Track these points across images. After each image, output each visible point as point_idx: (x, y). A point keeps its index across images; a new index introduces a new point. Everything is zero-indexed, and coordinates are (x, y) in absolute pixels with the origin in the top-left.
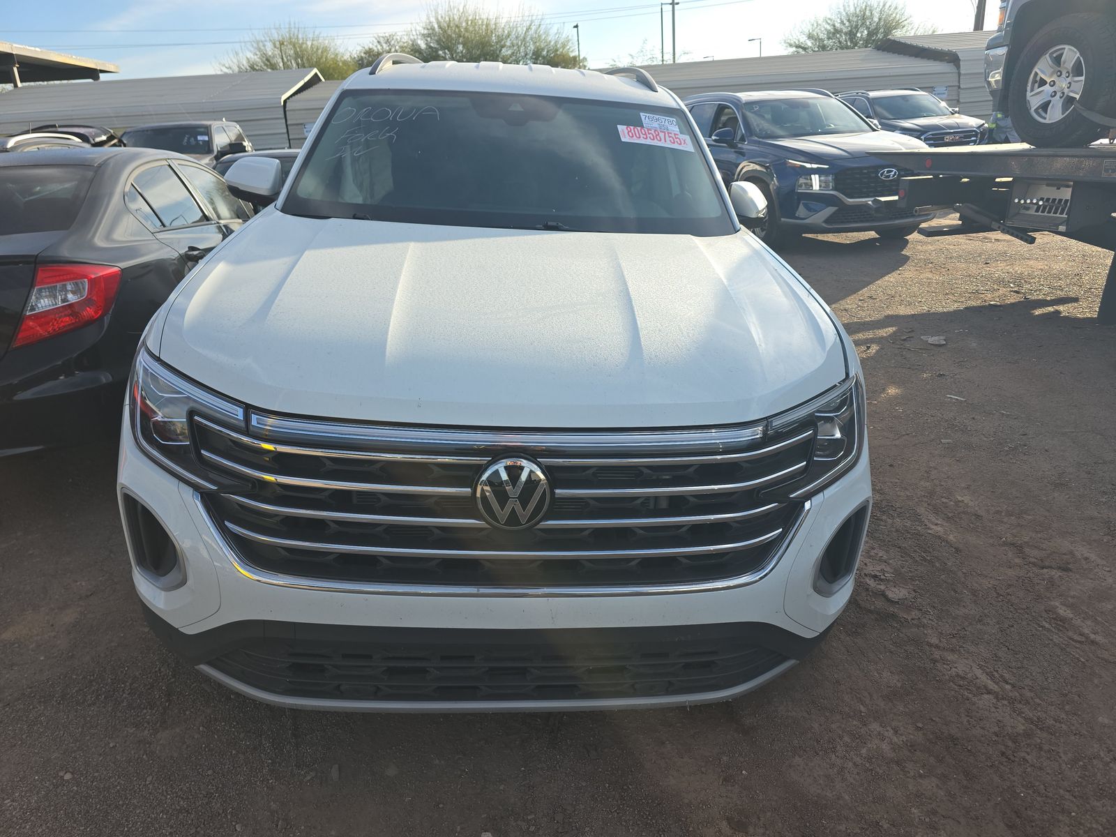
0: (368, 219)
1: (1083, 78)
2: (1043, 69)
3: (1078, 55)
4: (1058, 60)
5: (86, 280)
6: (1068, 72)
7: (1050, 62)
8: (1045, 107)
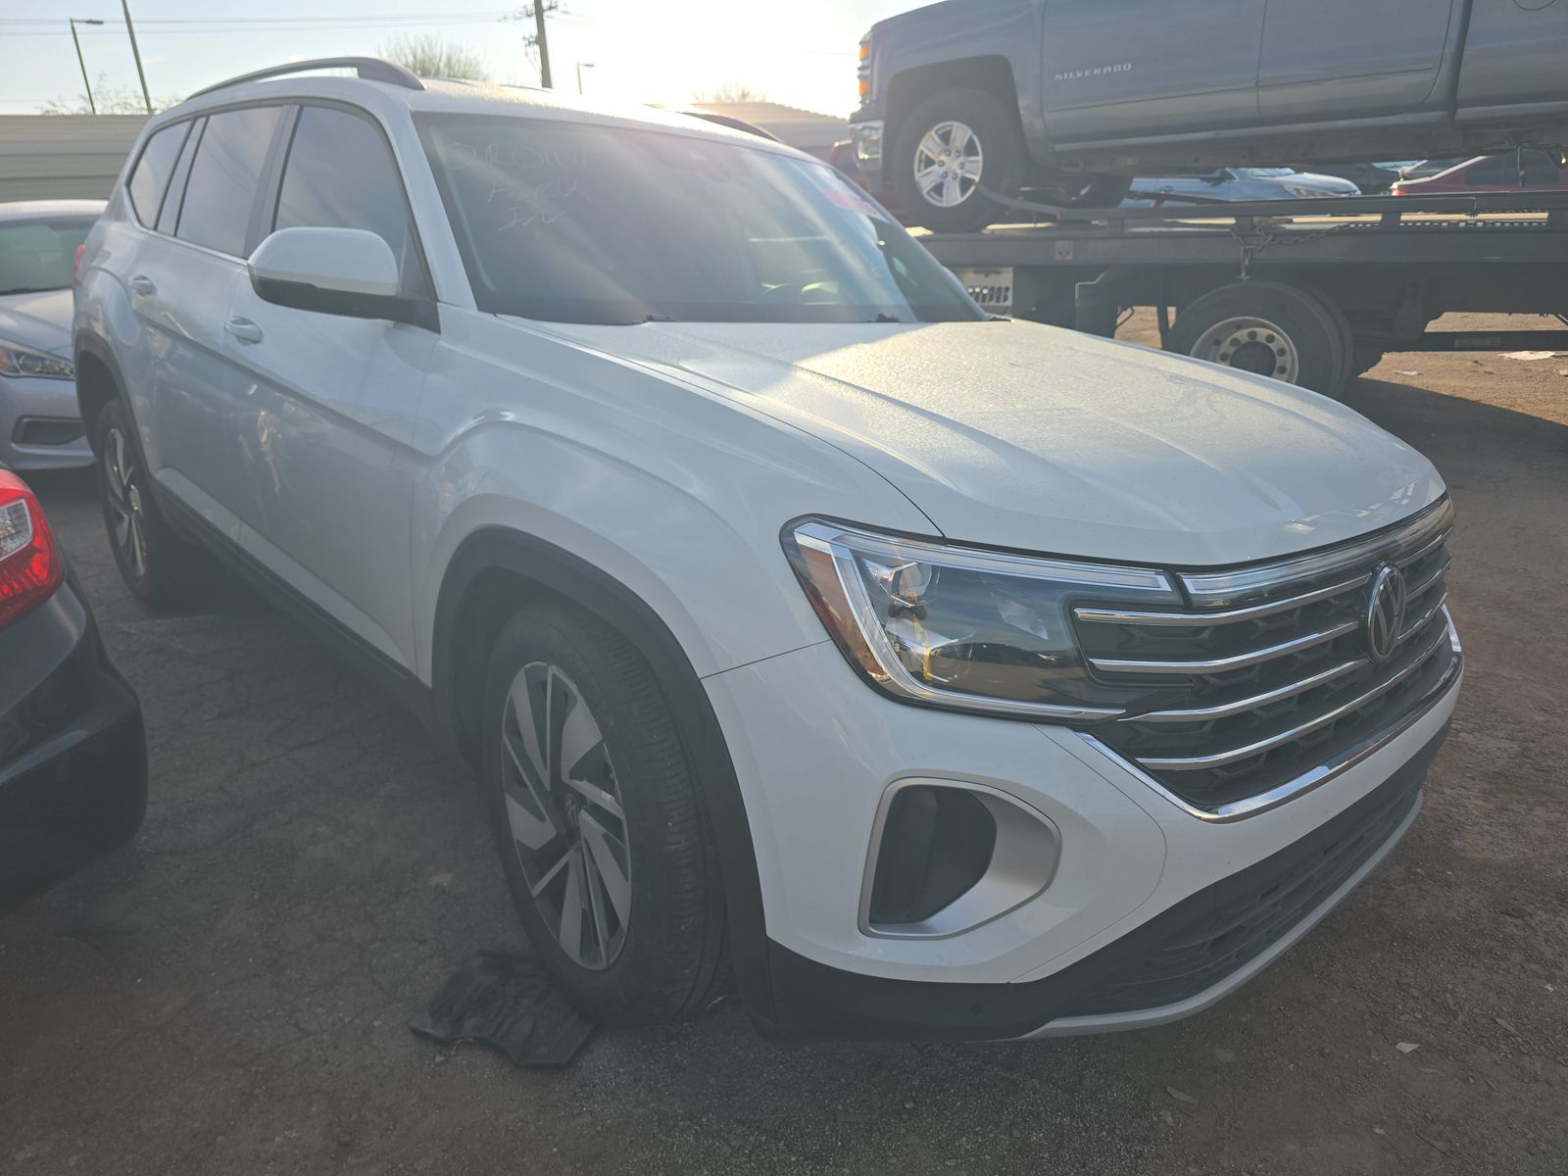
0: (672, 321)
1: (980, 158)
2: (929, 145)
3: (970, 132)
4: (945, 138)
5: (23, 501)
6: (958, 151)
7: (938, 140)
8: (938, 189)
